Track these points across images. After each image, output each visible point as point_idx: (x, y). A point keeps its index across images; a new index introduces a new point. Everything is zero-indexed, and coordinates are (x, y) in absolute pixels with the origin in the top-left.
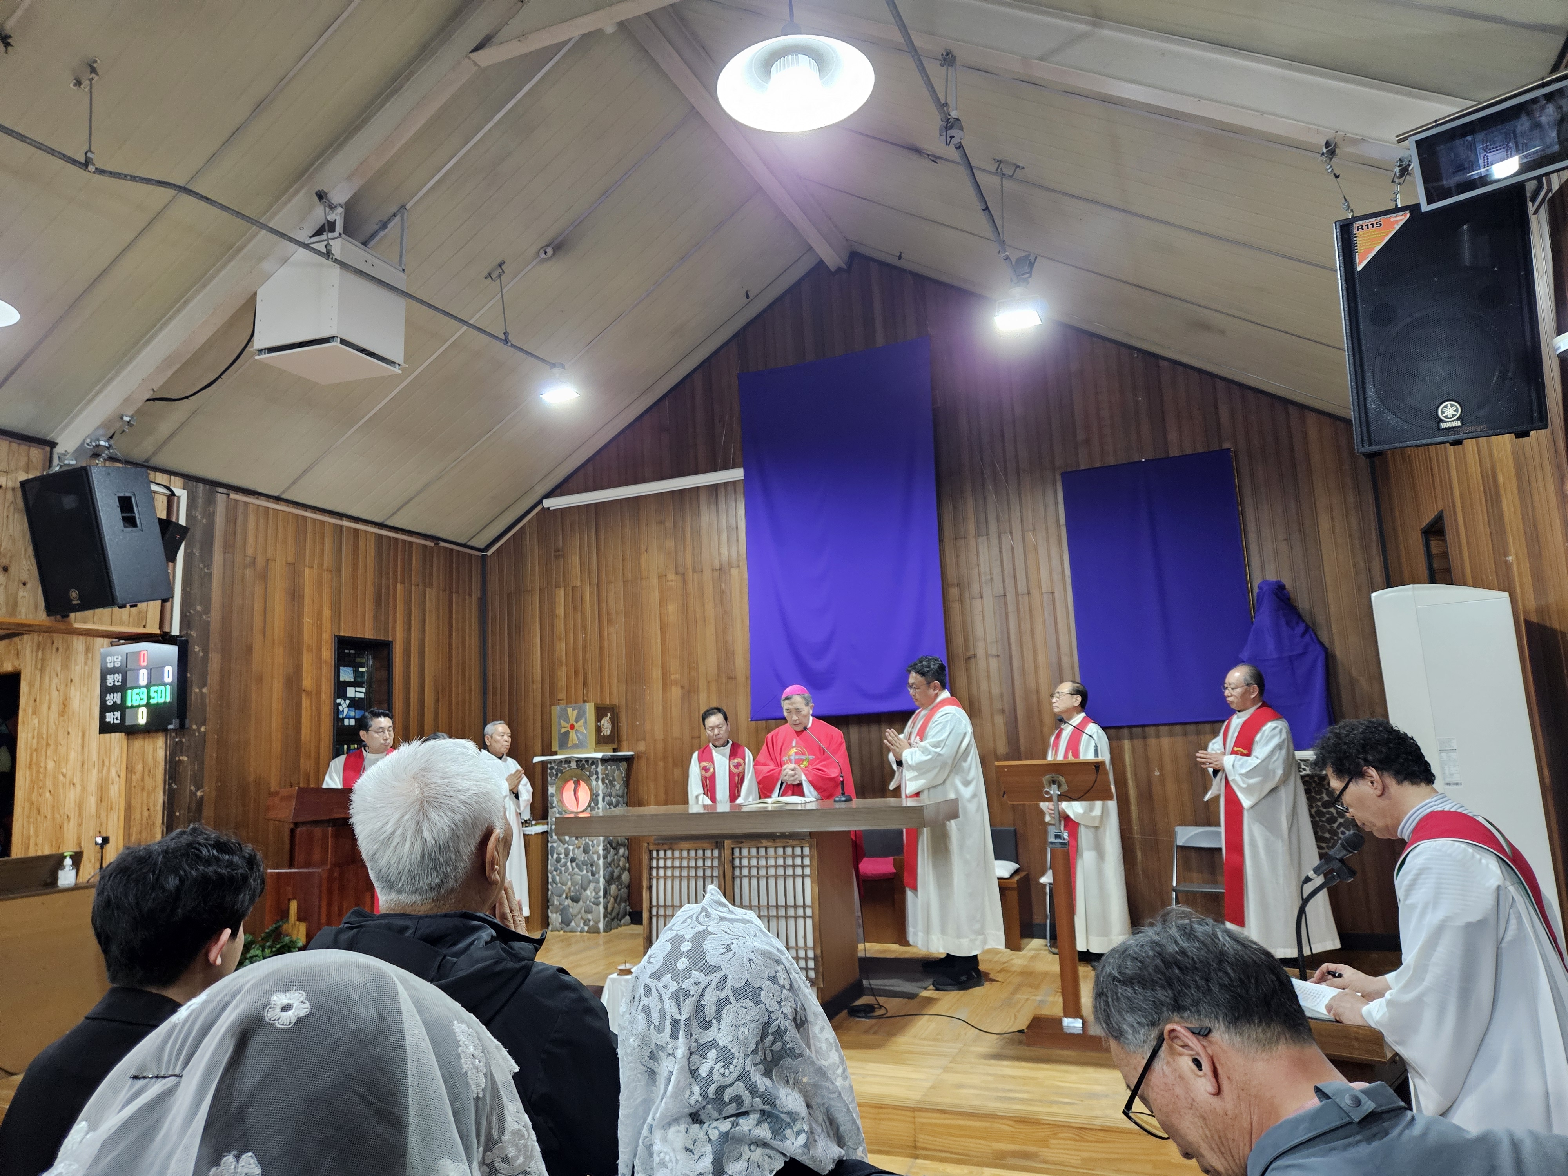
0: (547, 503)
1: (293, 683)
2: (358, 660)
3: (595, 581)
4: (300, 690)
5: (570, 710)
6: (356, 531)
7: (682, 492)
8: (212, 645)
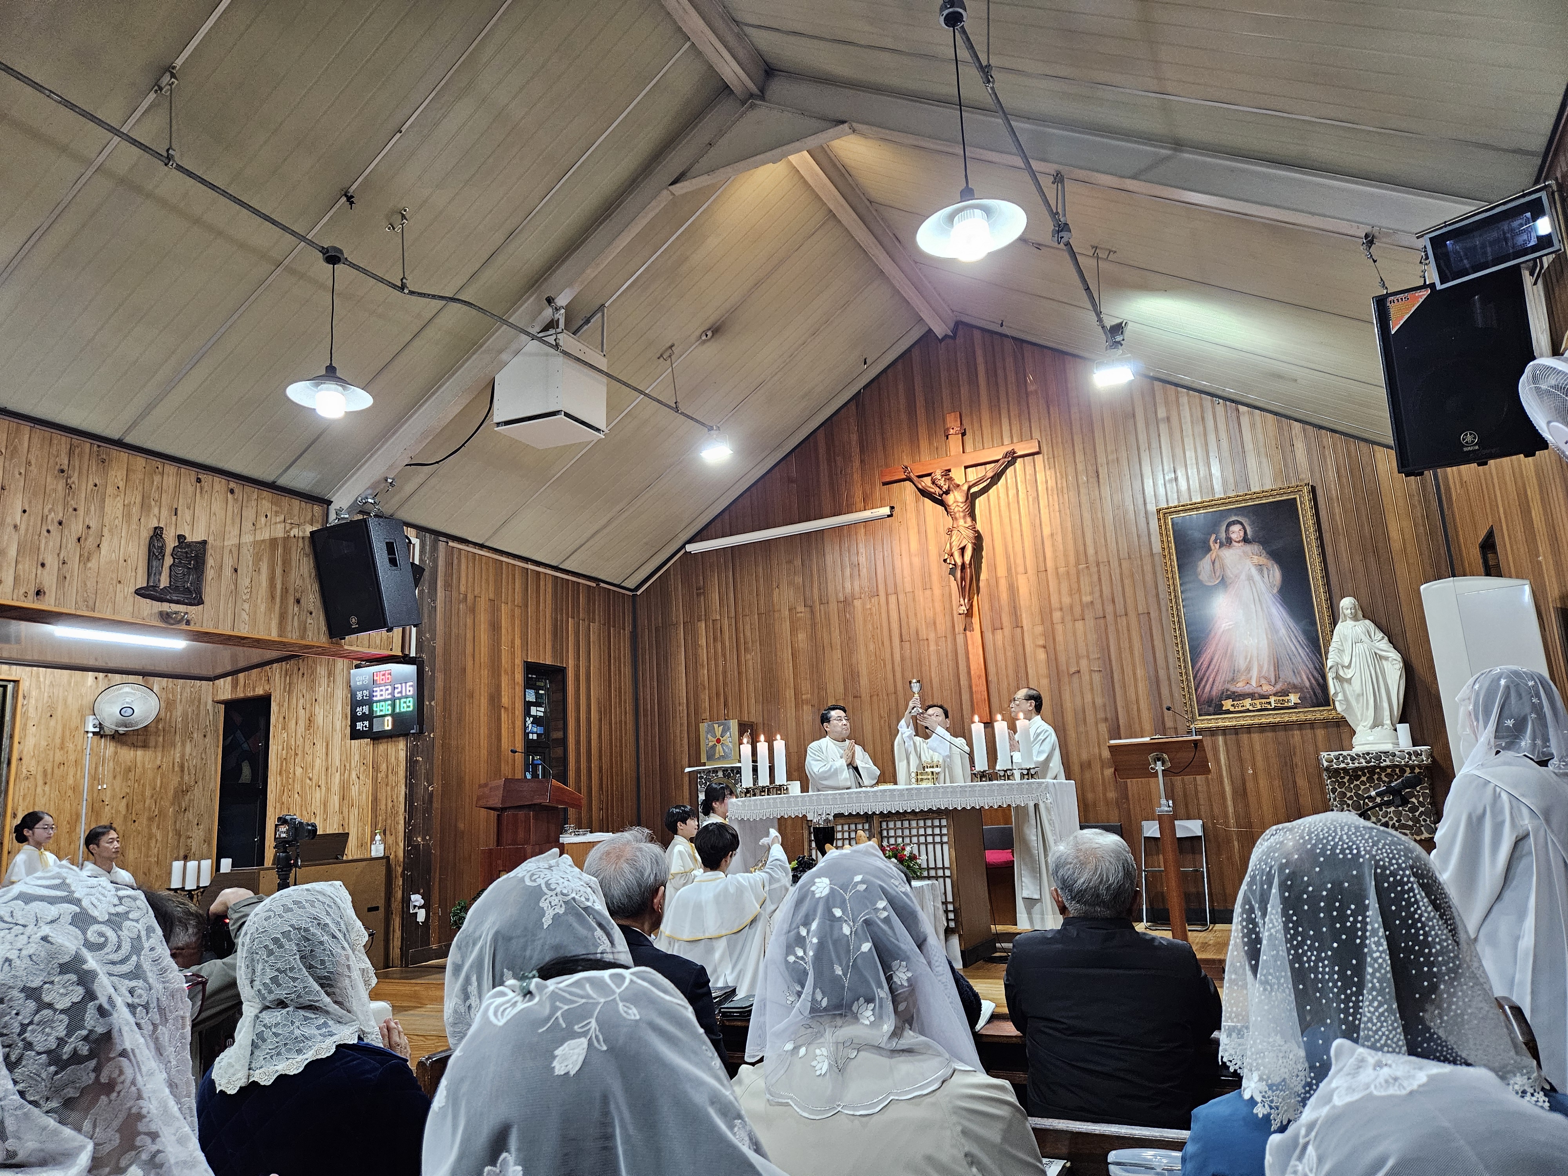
0: (690, 548)
1: (495, 699)
2: (538, 684)
3: (733, 614)
4: (500, 707)
5: (716, 726)
6: (538, 573)
7: (808, 534)
8: (437, 666)
